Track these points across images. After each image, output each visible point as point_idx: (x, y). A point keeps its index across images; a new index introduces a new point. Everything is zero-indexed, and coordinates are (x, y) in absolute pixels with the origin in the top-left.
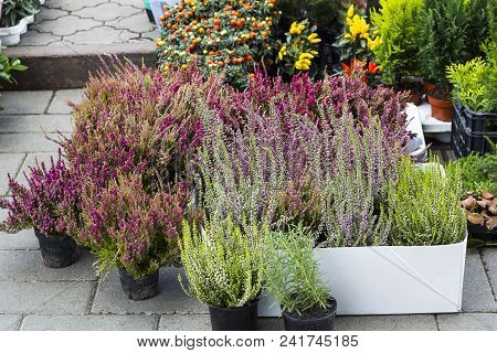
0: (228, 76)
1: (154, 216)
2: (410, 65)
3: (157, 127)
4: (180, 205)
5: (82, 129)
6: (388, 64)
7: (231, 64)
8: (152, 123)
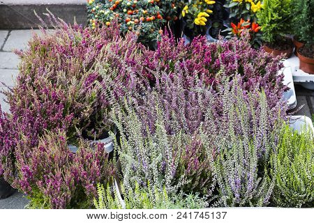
0: (142, 32)
1: (75, 173)
2: (285, 28)
3: (83, 82)
4: (98, 164)
5: (22, 81)
6: (268, 27)
7: (144, 21)
8: (79, 78)
